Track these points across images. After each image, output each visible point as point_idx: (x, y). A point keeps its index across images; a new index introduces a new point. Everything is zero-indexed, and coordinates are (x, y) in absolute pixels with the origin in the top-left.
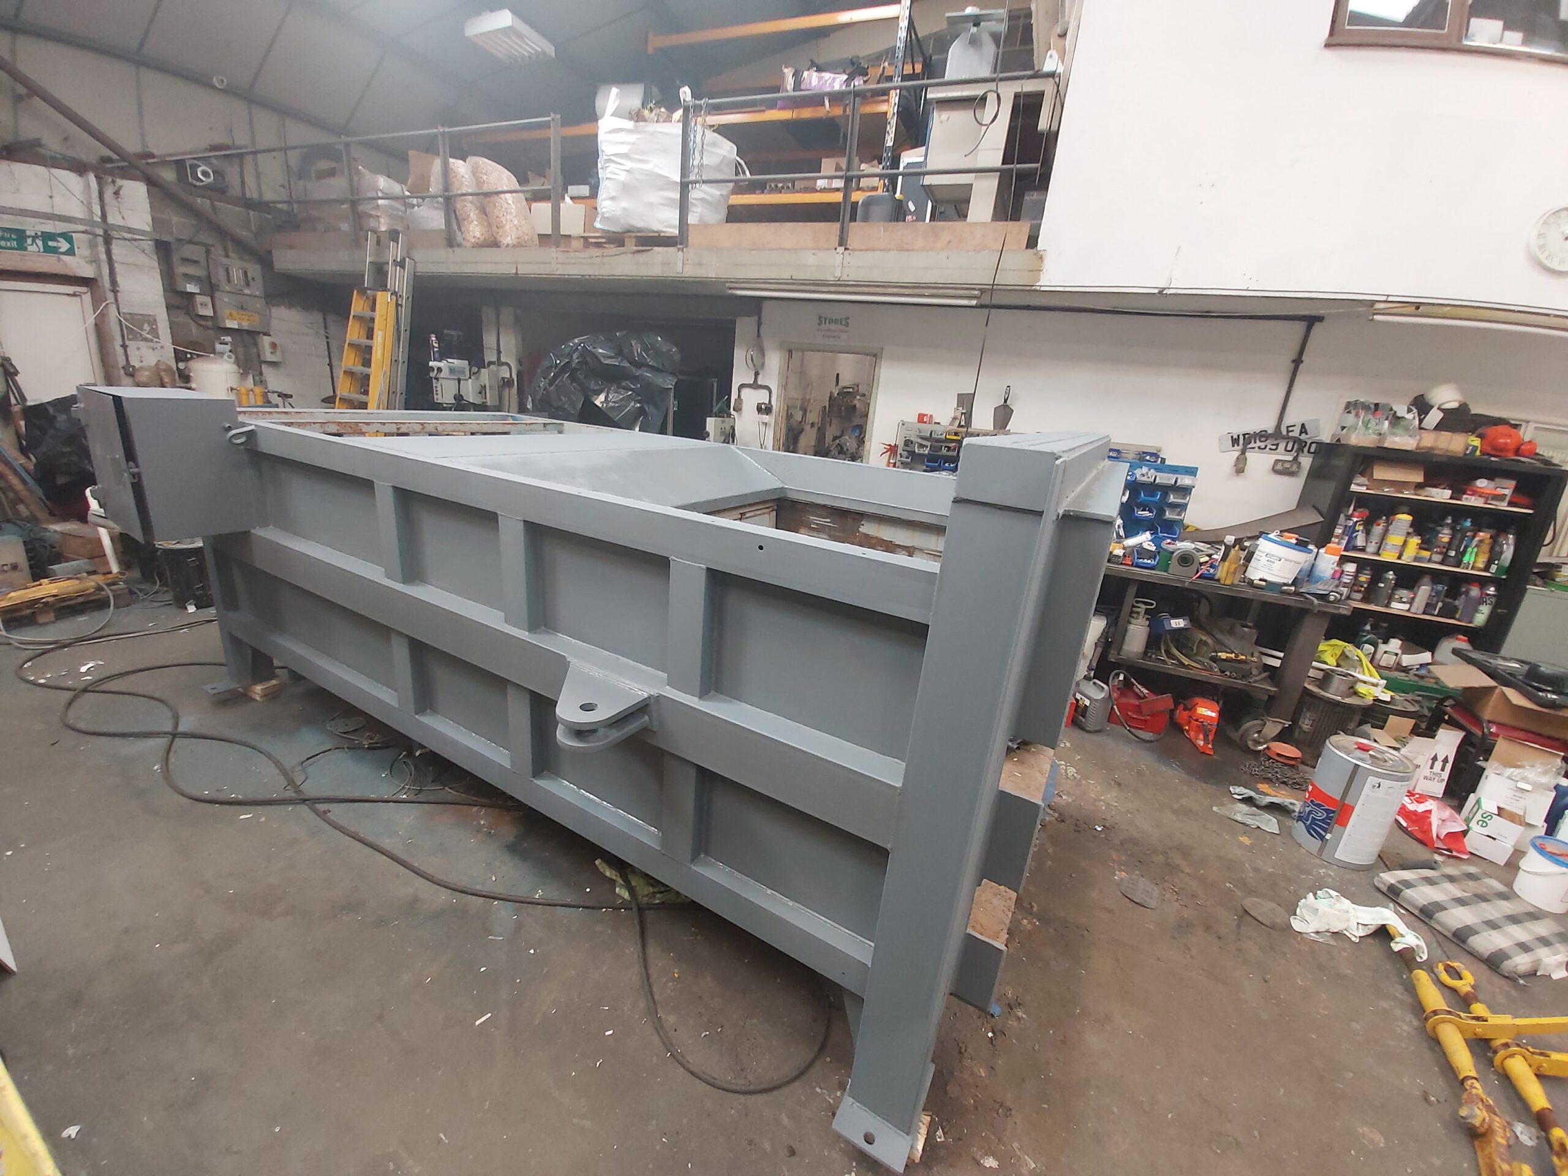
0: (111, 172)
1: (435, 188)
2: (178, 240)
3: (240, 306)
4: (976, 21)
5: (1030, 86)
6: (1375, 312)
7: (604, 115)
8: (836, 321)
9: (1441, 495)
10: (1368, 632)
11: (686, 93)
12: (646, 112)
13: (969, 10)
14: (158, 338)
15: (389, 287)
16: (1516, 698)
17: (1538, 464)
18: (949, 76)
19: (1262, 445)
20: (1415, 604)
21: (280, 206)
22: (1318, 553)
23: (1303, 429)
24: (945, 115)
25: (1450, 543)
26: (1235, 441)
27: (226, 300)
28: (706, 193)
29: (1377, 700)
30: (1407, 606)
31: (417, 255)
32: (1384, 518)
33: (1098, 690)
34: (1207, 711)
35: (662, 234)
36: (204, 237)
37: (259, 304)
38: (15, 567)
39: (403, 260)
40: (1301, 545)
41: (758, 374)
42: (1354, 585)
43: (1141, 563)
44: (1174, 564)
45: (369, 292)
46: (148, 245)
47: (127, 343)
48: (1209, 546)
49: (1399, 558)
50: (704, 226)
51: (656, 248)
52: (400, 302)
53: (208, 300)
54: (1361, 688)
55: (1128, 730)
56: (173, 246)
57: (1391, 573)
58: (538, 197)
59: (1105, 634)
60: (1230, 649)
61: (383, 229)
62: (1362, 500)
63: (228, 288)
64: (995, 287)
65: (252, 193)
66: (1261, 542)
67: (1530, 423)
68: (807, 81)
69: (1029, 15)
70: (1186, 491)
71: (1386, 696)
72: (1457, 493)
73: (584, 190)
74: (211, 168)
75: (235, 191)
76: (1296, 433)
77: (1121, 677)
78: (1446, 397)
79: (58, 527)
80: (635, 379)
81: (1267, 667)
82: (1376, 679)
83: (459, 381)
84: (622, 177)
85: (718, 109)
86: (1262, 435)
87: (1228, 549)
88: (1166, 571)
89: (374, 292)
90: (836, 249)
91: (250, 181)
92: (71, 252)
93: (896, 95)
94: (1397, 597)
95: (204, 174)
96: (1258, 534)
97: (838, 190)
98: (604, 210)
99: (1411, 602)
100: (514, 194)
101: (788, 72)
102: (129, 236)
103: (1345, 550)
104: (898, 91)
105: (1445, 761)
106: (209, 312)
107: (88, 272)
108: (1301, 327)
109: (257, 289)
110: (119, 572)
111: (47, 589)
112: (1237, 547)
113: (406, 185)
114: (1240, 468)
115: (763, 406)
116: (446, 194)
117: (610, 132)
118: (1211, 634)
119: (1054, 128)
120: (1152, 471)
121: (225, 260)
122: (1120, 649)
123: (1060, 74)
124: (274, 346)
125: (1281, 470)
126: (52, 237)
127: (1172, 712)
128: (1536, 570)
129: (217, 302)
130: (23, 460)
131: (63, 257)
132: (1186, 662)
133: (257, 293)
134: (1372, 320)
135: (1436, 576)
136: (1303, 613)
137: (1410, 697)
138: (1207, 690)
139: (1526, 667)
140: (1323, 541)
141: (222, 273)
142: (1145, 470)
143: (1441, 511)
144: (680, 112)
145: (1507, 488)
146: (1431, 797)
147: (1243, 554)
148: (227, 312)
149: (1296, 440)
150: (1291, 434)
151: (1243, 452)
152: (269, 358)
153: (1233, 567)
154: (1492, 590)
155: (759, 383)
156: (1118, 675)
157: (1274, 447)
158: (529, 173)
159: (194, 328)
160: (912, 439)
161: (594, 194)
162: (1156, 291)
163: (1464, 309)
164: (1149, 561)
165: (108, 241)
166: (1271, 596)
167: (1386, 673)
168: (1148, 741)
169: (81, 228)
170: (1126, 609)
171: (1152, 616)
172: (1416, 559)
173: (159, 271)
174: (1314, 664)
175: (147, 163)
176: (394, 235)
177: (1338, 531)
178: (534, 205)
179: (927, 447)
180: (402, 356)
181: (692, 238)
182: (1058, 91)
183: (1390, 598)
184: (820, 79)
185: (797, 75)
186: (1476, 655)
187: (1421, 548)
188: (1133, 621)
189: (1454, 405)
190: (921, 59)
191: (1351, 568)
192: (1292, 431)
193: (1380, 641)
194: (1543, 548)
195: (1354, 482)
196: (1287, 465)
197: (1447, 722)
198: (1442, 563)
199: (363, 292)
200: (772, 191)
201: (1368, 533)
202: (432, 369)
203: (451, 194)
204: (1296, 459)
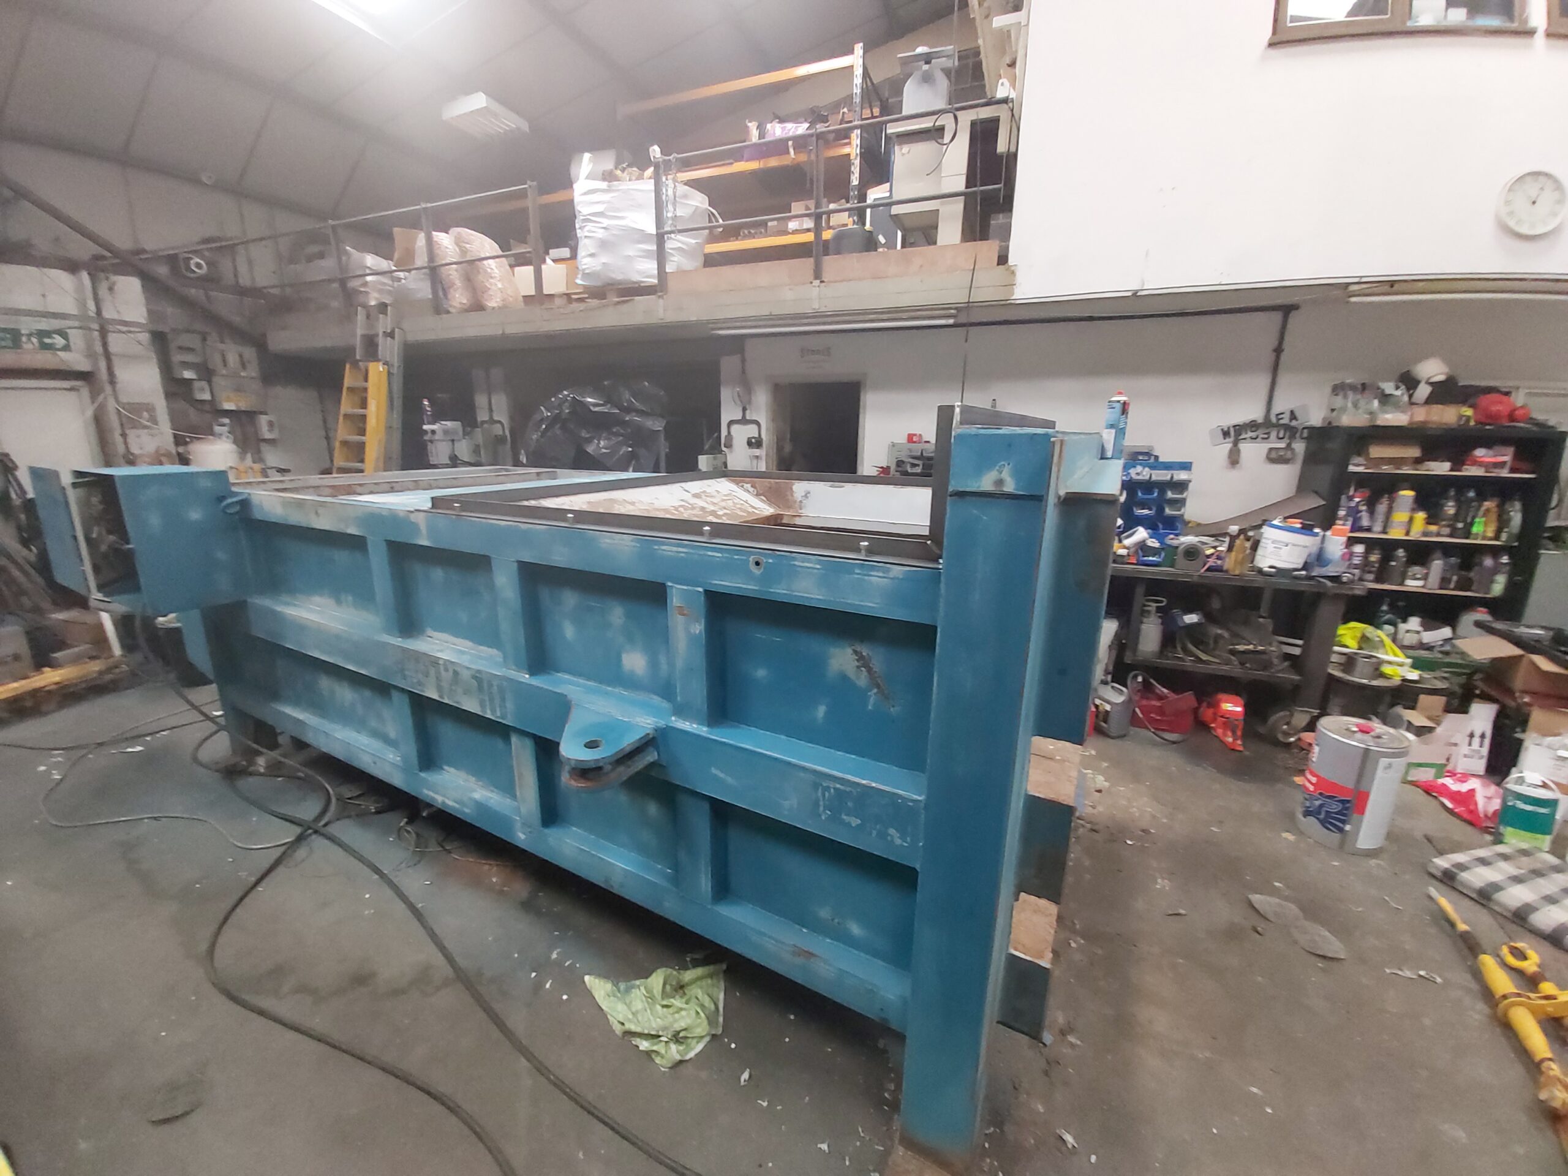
0: (103, 270)
1: (421, 260)
2: (174, 330)
3: (237, 389)
4: (928, 59)
5: (985, 113)
6: (1350, 294)
7: (578, 179)
8: (818, 352)
9: (1441, 468)
10: (1387, 613)
11: (655, 151)
12: (618, 172)
13: (921, 50)
14: (157, 424)
15: (380, 357)
16: (1545, 664)
17: (1535, 429)
18: (906, 111)
19: (1254, 434)
20: (1430, 580)
21: (272, 291)
22: (1324, 536)
23: (1293, 416)
24: (905, 148)
25: (1456, 514)
26: (1226, 434)
27: (223, 383)
28: (683, 243)
29: (1405, 680)
30: (1420, 583)
31: (406, 325)
32: (1387, 496)
33: (1117, 694)
34: (1232, 707)
35: (642, 285)
36: (198, 326)
37: (256, 386)
38: (16, 658)
39: (393, 331)
40: (1307, 529)
41: (746, 409)
42: (1366, 566)
43: (1146, 561)
44: (1180, 560)
45: (360, 364)
46: (145, 337)
47: (128, 432)
48: (1213, 539)
49: (1407, 534)
50: (681, 273)
51: (637, 298)
52: (392, 371)
53: (205, 384)
54: (1387, 669)
55: (1153, 733)
56: (169, 336)
57: (1401, 550)
58: (520, 261)
59: (1118, 636)
60: (1247, 640)
61: (373, 303)
62: (1362, 481)
63: (224, 372)
64: (971, 304)
65: (245, 281)
66: (1266, 530)
67: (1520, 390)
68: (771, 132)
69: (978, 53)
70: (1182, 486)
71: (1414, 675)
72: (1457, 464)
73: (565, 252)
74: (204, 261)
75: (228, 278)
76: (1285, 420)
77: (1140, 679)
78: (1432, 370)
79: (61, 616)
80: (623, 424)
81: (1288, 657)
82: (1401, 658)
83: (453, 441)
84: (600, 234)
85: (687, 164)
86: (1253, 425)
87: (1233, 539)
88: (1172, 566)
89: (366, 363)
90: (811, 283)
91: (243, 268)
92: (66, 348)
93: (857, 137)
94: (1410, 574)
95: (198, 265)
96: (1260, 523)
97: (808, 230)
98: (584, 267)
99: (1425, 578)
100: (497, 260)
101: (753, 126)
102: (124, 329)
103: (1352, 531)
104: (859, 131)
105: (1483, 736)
106: (207, 396)
107: (84, 365)
108: (1277, 317)
109: (253, 371)
110: (122, 656)
111: (49, 677)
112: (1242, 537)
113: (392, 261)
114: (1234, 459)
115: (753, 440)
116: (432, 265)
117: (585, 194)
118: (1228, 629)
119: (1013, 149)
120: (1147, 469)
121: (221, 346)
122: (1135, 649)
123: (1012, 99)
124: (271, 424)
125: (1275, 458)
126: (48, 334)
127: (1196, 711)
128: (1546, 535)
129: (214, 385)
130: (25, 552)
131: (59, 353)
132: (1204, 657)
133: (253, 374)
134: (1348, 302)
135: (1447, 550)
136: (1317, 597)
137: (1438, 674)
138: (1230, 685)
139: (1551, 633)
140: (1328, 524)
141: (218, 358)
142: (1139, 469)
143: (1443, 484)
144: (651, 169)
145: (1506, 456)
146: (1473, 775)
147: (1248, 544)
148: (225, 395)
149: (1286, 427)
150: (1282, 422)
151: (1236, 444)
152: (268, 435)
153: (1241, 556)
154: (1505, 559)
155: (748, 418)
156: (1135, 677)
157: (1266, 436)
158: (511, 241)
159: (192, 412)
160: (903, 459)
161: (574, 256)
162: (1129, 294)
163: (1441, 282)
164: (1154, 559)
165: (103, 333)
166: (1284, 583)
167: (1411, 652)
168: (1174, 743)
169: (77, 324)
170: (1136, 609)
171: (1164, 613)
172: (1425, 534)
173: (156, 361)
174: (1336, 648)
175: (141, 259)
176: (383, 307)
177: (1342, 513)
178: (517, 269)
179: (918, 465)
180: (397, 423)
181: (672, 284)
182: (1013, 115)
183: (1404, 576)
184: (783, 129)
185: (761, 128)
186: (1499, 626)
187: (1429, 523)
188: (1145, 620)
189: (1441, 378)
190: (879, 103)
191: (1359, 549)
192: (1282, 419)
193: (1399, 620)
194: (1552, 512)
195: (1351, 462)
196: (1282, 453)
197: (1479, 696)
198: (1451, 536)
199: (355, 364)
200: (745, 237)
201: (1372, 512)
202: (426, 432)
203: (436, 264)
204: (1289, 445)
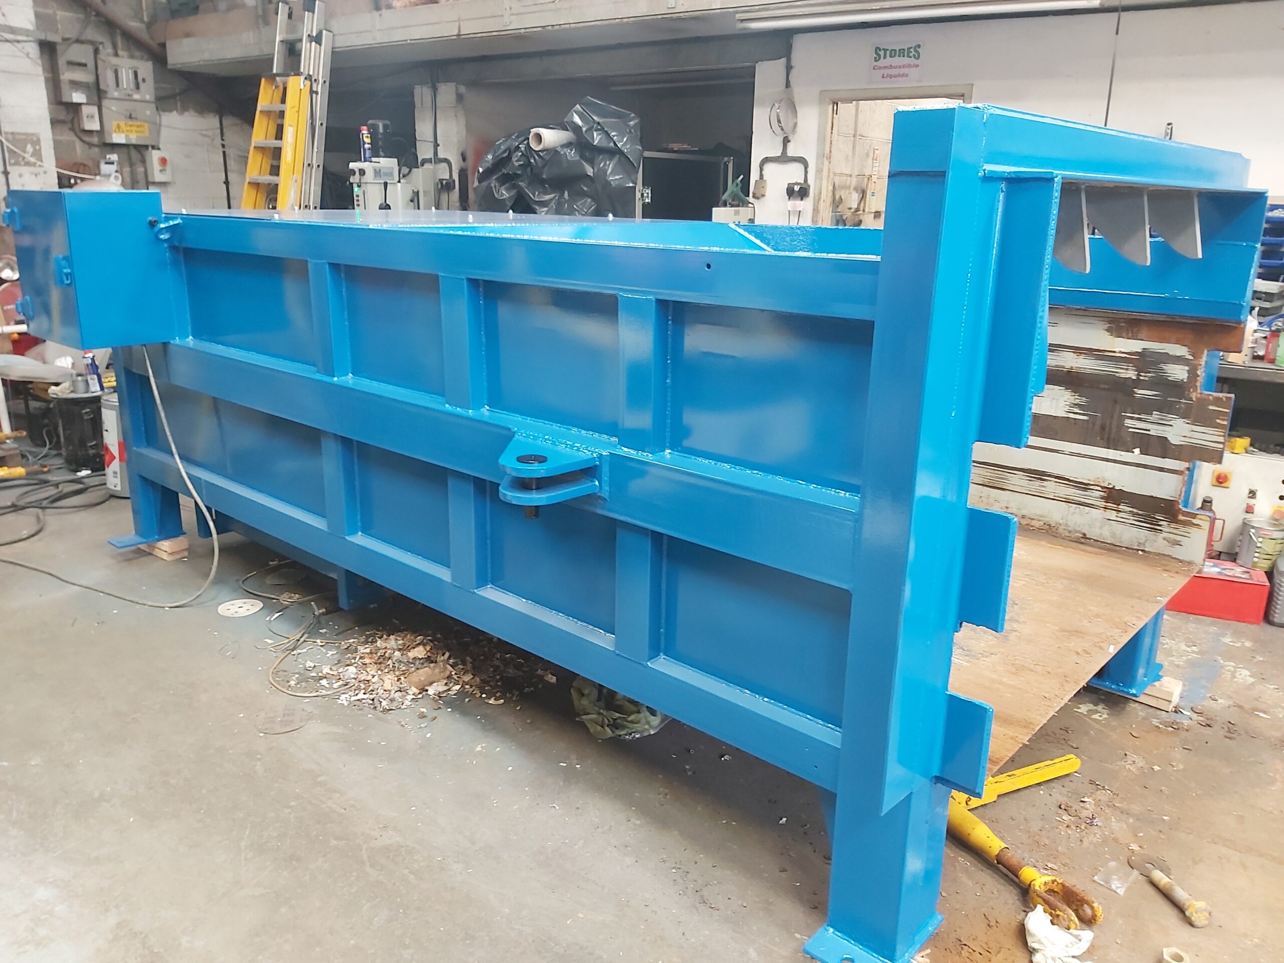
2: (64, 39)
3: (128, 115)
8: (901, 53)
14: (42, 161)
15: (302, 70)
27: (114, 108)
31: (335, 25)
36: (91, 34)
37: (149, 111)
39: (320, 34)
41: (788, 141)
45: (278, 78)
46: (33, 49)
47: (9, 168)
52: (314, 89)
53: (94, 110)
56: (59, 48)
63: (116, 94)
83: (386, 184)
89: (283, 78)
106: (95, 126)
109: (147, 92)
115: (796, 187)
121: (115, 61)
124: (163, 161)
129: (104, 110)
133: (148, 97)
141: (110, 76)
148: (115, 124)
152: (158, 177)
155: (790, 154)
159: (79, 146)
173: (43, 78)
180: (317, 158)
199: (272, 78)
202: (353, 172)
